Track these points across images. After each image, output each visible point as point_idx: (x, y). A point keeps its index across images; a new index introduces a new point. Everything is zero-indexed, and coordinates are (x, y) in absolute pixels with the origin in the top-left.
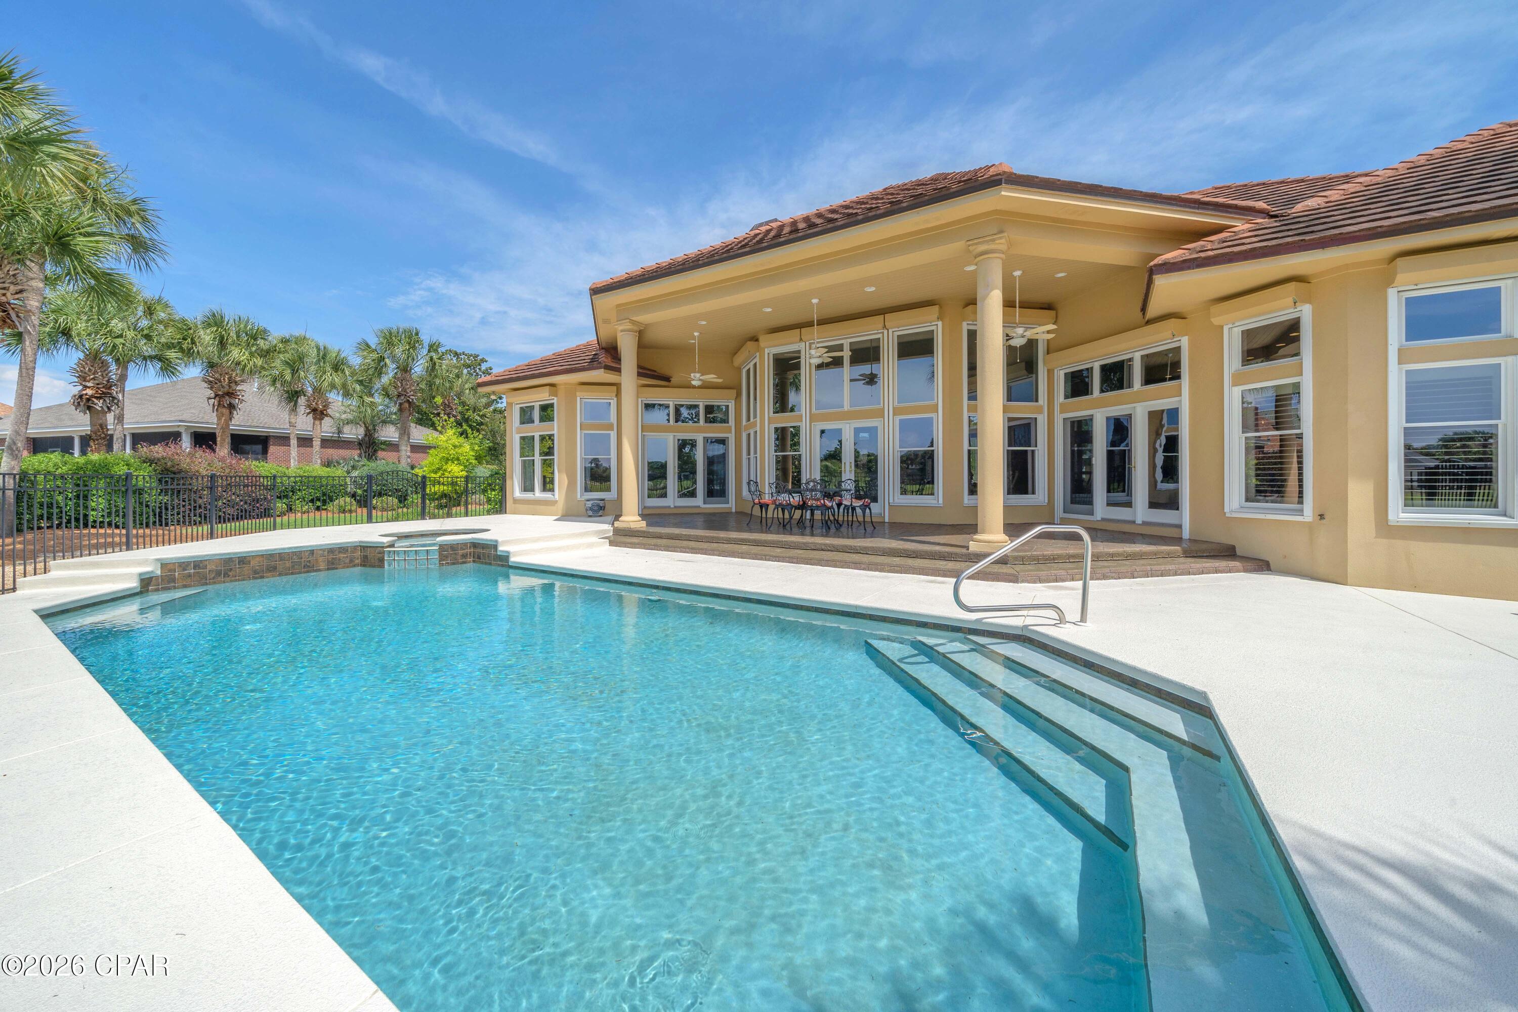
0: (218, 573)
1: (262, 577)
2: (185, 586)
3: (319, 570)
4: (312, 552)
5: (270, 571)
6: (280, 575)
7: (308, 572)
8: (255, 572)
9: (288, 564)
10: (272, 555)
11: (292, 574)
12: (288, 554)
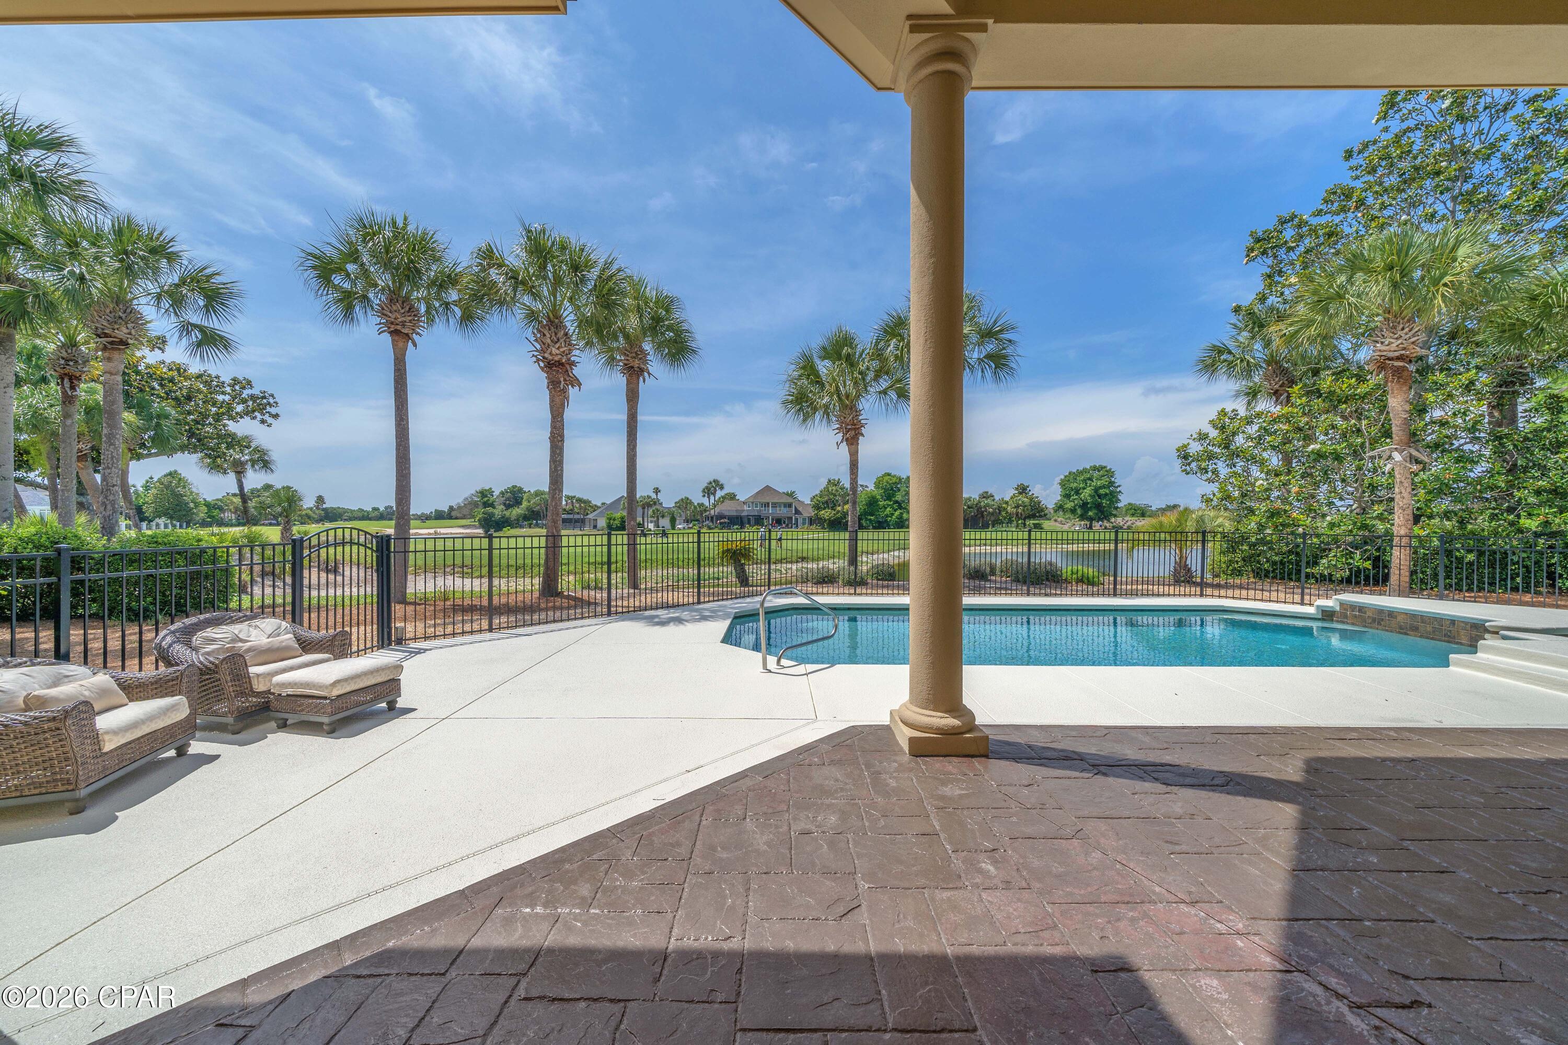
0: (1374, 620)
1: (1406, 634)
2: (1353, 624)
3: (1461, 644)
4: (1453, 622)
5: (1413, 630)
6: (1421, 636)
7: (1449, 642)
8: (1401, 627)
9: (1429, 629)
10: (1414, 615)
11: (1432, 639)
12: (1430, 618)
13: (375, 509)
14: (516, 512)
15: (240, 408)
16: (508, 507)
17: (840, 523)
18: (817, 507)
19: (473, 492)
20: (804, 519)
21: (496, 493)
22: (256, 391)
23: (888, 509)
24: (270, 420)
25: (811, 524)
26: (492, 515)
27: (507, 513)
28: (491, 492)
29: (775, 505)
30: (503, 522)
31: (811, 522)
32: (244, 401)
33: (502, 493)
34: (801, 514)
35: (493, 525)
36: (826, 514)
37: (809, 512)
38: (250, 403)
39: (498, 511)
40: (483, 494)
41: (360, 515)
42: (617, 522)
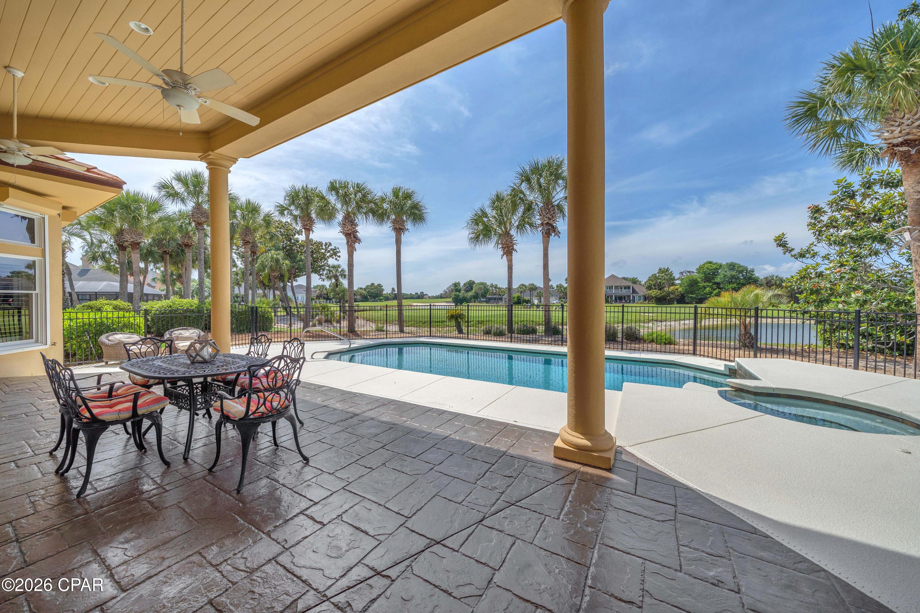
13: (416, 293)
14: (470, 294)
15: (328, 254)
16: (467, 291)
17: (665, 299)
18: (649, 288)
19: (451, 284)
20: (640, 297)
21: (462, 284)
22: (333, 247)
23: (708, 289)
24: (338, 258)
25: (645, 300)
26: (458, 296)
27: (466, 295)
28: (459, 284)
29: (616, 287)
30: (464, 300)
31: (646, 298)
32: (329, 252)
33: (465, 284)
34: (637, 293)
35: (458, 301)
36: (654, 293)
37: (642, 291)
38: (331, 252)
39: (461, 294)
40: (456, 285)
41: (410, 296)
42: (516, 299)
